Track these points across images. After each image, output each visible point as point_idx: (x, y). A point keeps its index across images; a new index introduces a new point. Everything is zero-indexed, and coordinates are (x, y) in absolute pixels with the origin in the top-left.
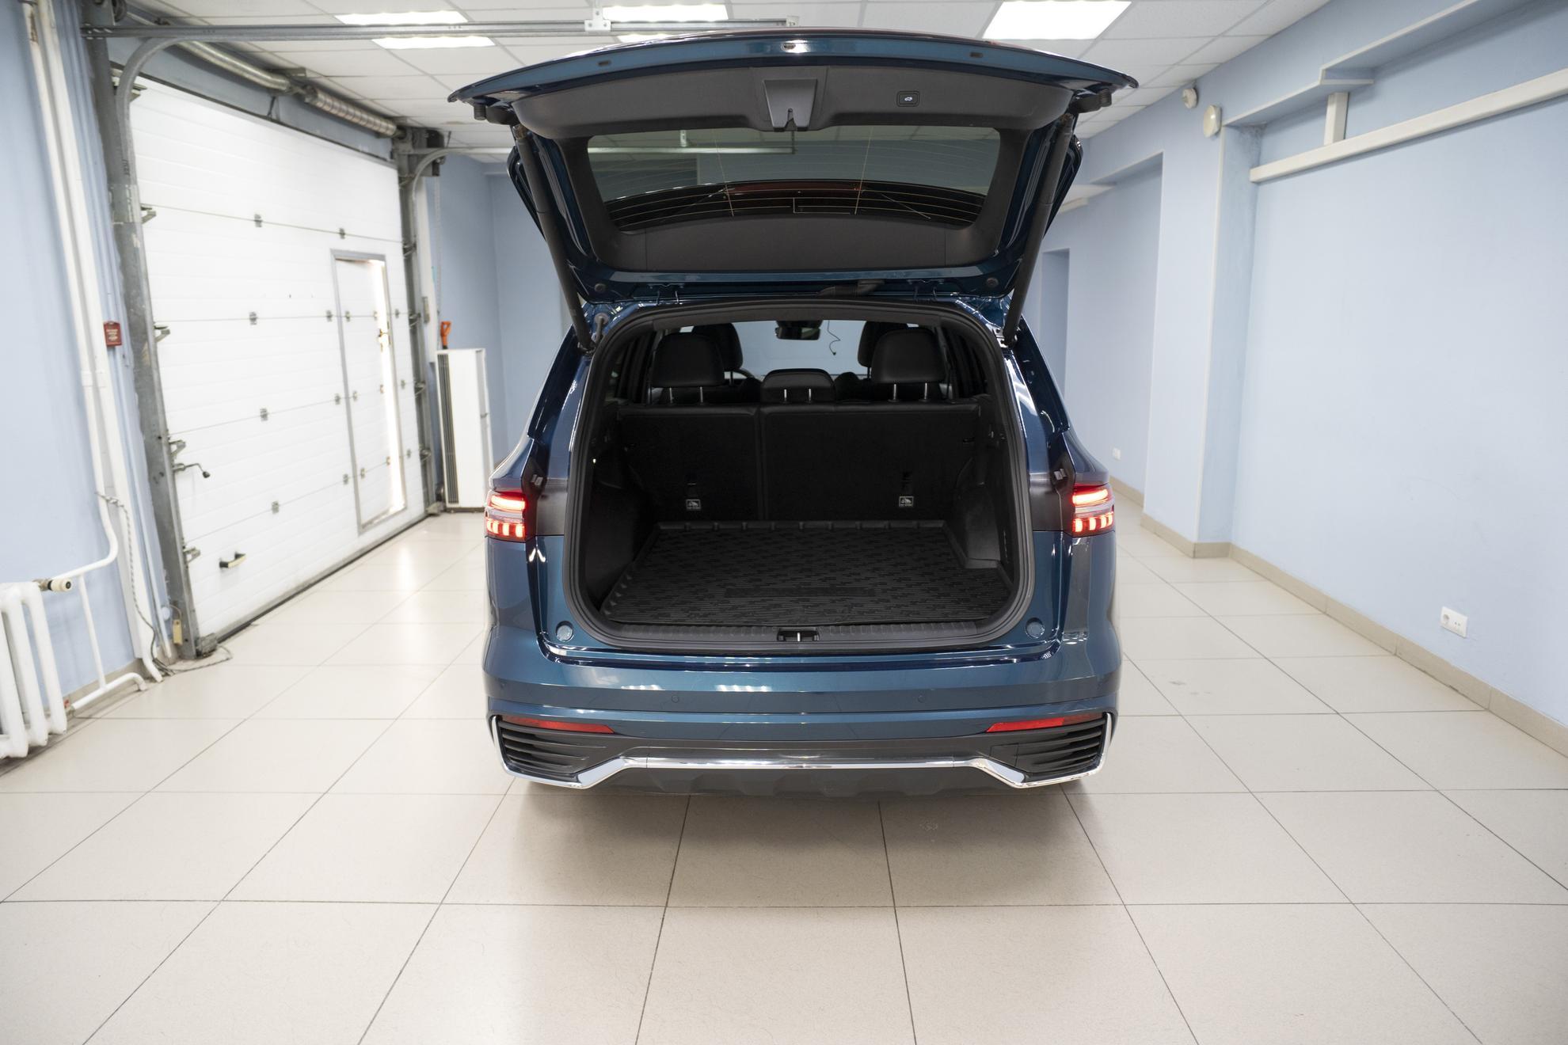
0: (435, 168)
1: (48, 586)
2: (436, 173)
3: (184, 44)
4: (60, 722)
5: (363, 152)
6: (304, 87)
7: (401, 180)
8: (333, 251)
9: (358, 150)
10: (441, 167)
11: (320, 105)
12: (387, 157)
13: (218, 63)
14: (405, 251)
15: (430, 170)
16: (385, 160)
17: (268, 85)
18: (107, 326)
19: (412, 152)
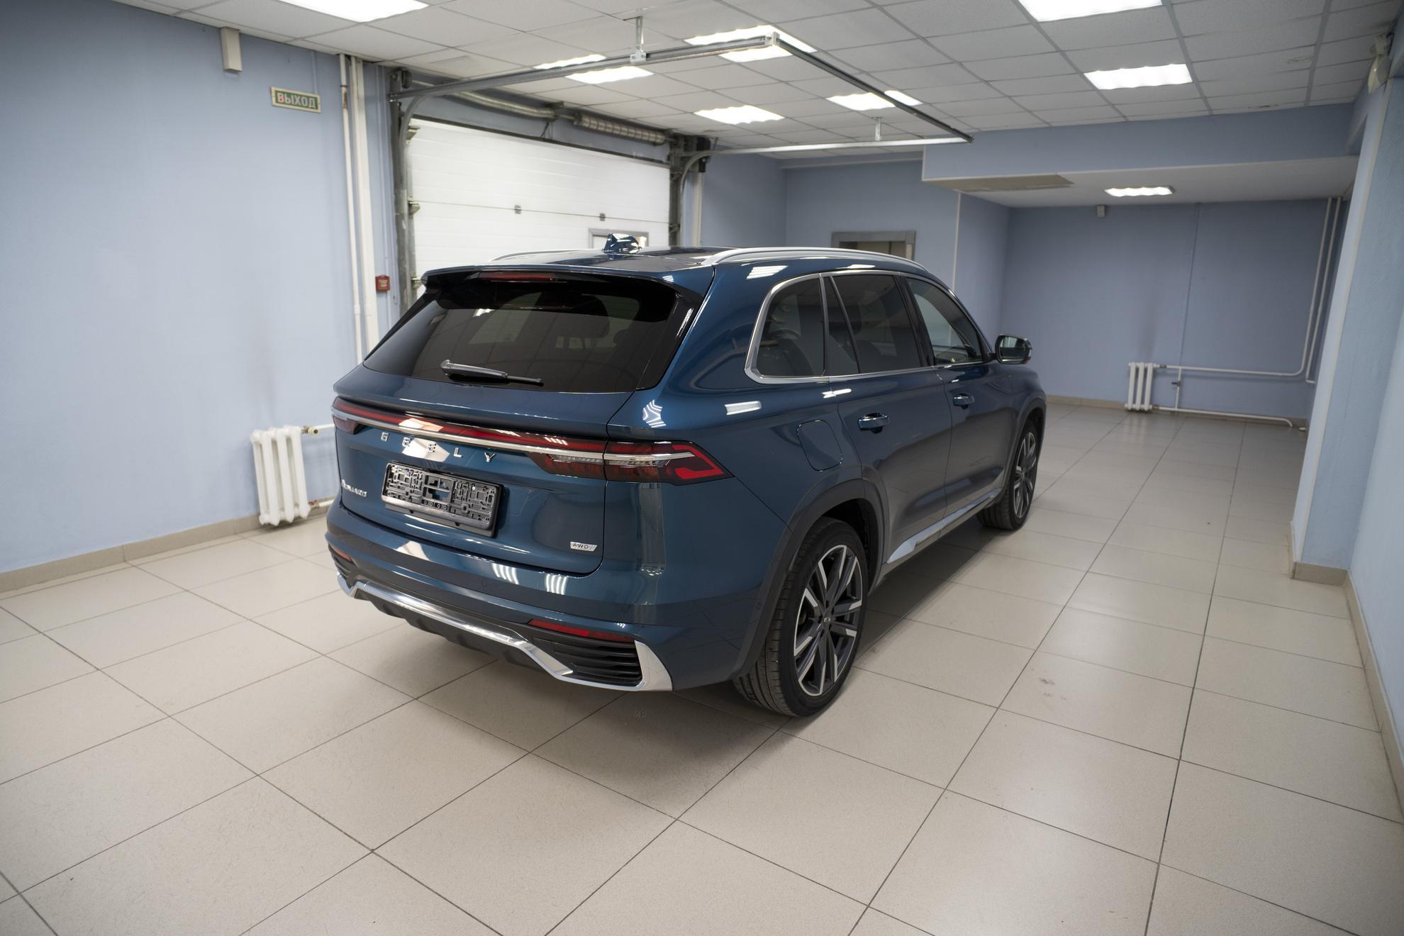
0: (702, 166)
1: (306, 431)
2: (702, 169)
3: (456, 94)
4: (304, 510)
5: (637, 157)
6: (573, 115)
7: (672, 176)
8: (590, 230)
9: (631, 157)
10: (708, 166)
11: (587, 125)
12: (664, 160)
13: (489, 104)
14: (671, 229)
15: (697, 168)
16: (660, 162)
17: (535, 115)
18: (378, 279)
19: (684, 155)
